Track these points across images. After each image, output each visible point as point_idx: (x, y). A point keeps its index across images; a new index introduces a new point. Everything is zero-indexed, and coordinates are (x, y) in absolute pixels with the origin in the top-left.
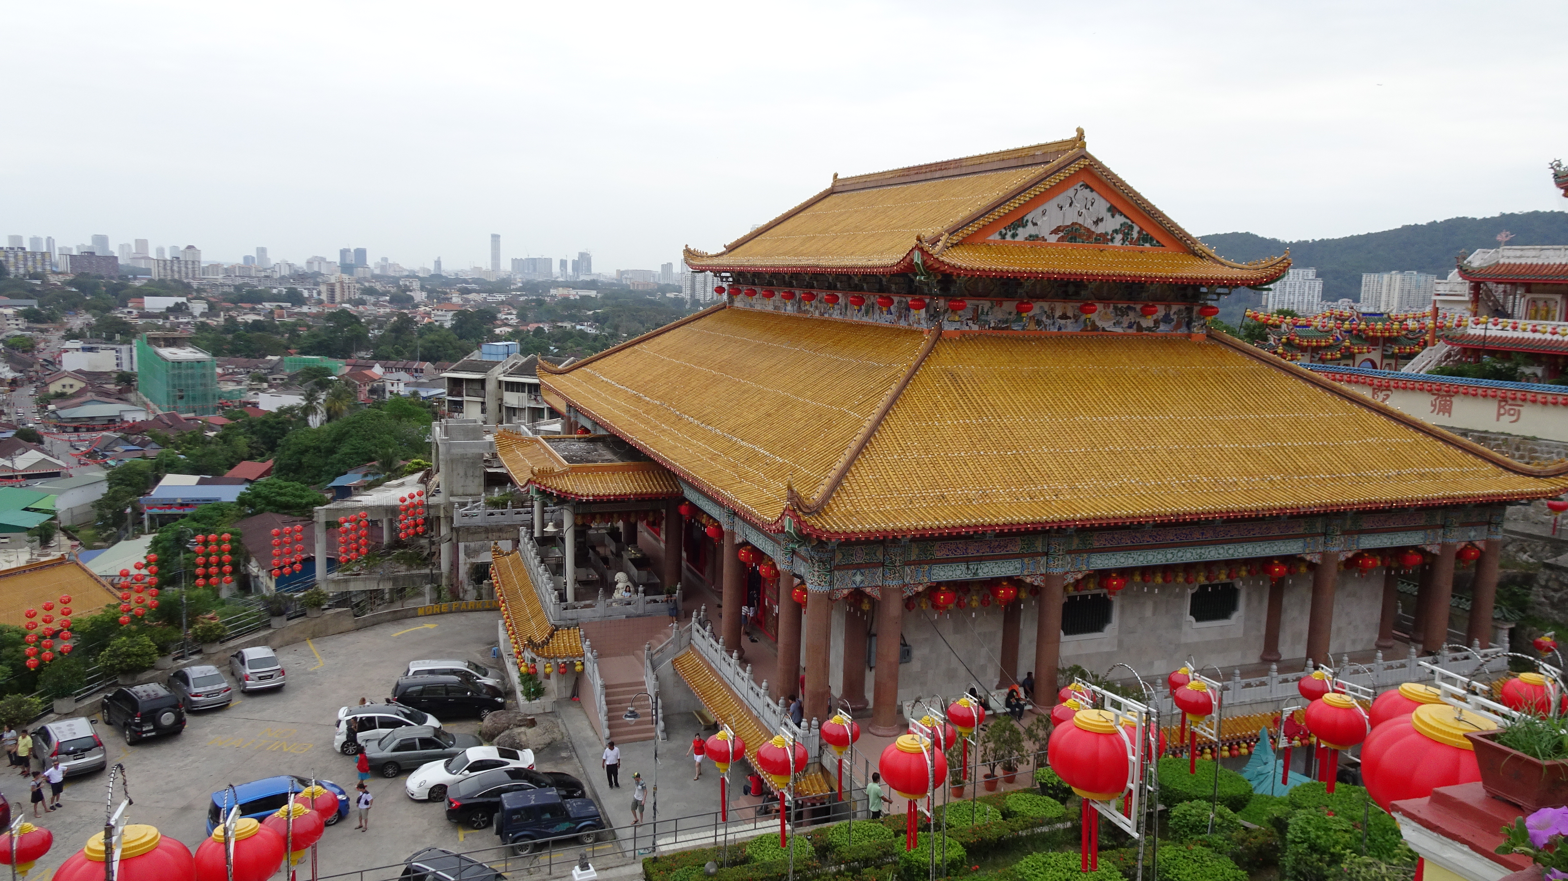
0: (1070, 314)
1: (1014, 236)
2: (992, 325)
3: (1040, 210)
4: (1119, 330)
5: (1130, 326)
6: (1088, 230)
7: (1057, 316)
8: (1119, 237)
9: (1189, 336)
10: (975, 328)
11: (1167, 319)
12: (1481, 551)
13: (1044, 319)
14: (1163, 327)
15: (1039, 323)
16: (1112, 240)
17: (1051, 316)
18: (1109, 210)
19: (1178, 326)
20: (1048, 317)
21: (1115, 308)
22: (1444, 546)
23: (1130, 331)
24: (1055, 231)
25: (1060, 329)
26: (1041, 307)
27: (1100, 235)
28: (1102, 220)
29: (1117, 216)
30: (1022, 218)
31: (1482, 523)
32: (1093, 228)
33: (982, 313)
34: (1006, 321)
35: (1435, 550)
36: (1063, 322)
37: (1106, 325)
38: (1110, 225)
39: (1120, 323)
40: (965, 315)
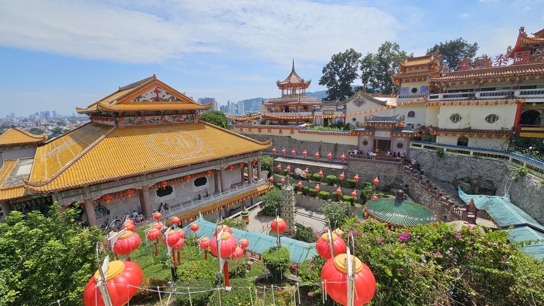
0: (159, 119)
1: (138, 100)
2: (136, 123)
3: (145, 94)
5: (178, 121)
6: (161, 98)
7: (155, 120)
8: (171, 100)
9: (194, 122)
10: (130, 125)
11: (187, 118)
12: (257, 161)
13: (152, 121)
14: (186, 120)
15: (150, 122)
16: (169, 100)
18: (166, 93)
19: (191, 120)
20: (153, 120)
21: (172, 117)
22: (248, 161)
23: (177, 122)
24: (152, 99)
25: (157, 123)
26: (150, 118)
27: (165, 99)
28: (165, 96)
29: (169, 95)
30: (140, 96)
31: (255, 156)
32: (163, 98)
33: (132, 120)
34: (140, 122)
35: (247, 162)
36: (158, 121)
37: (171, 121)
38: (167, 97)
39: (174, 120)
40: (126, 121)
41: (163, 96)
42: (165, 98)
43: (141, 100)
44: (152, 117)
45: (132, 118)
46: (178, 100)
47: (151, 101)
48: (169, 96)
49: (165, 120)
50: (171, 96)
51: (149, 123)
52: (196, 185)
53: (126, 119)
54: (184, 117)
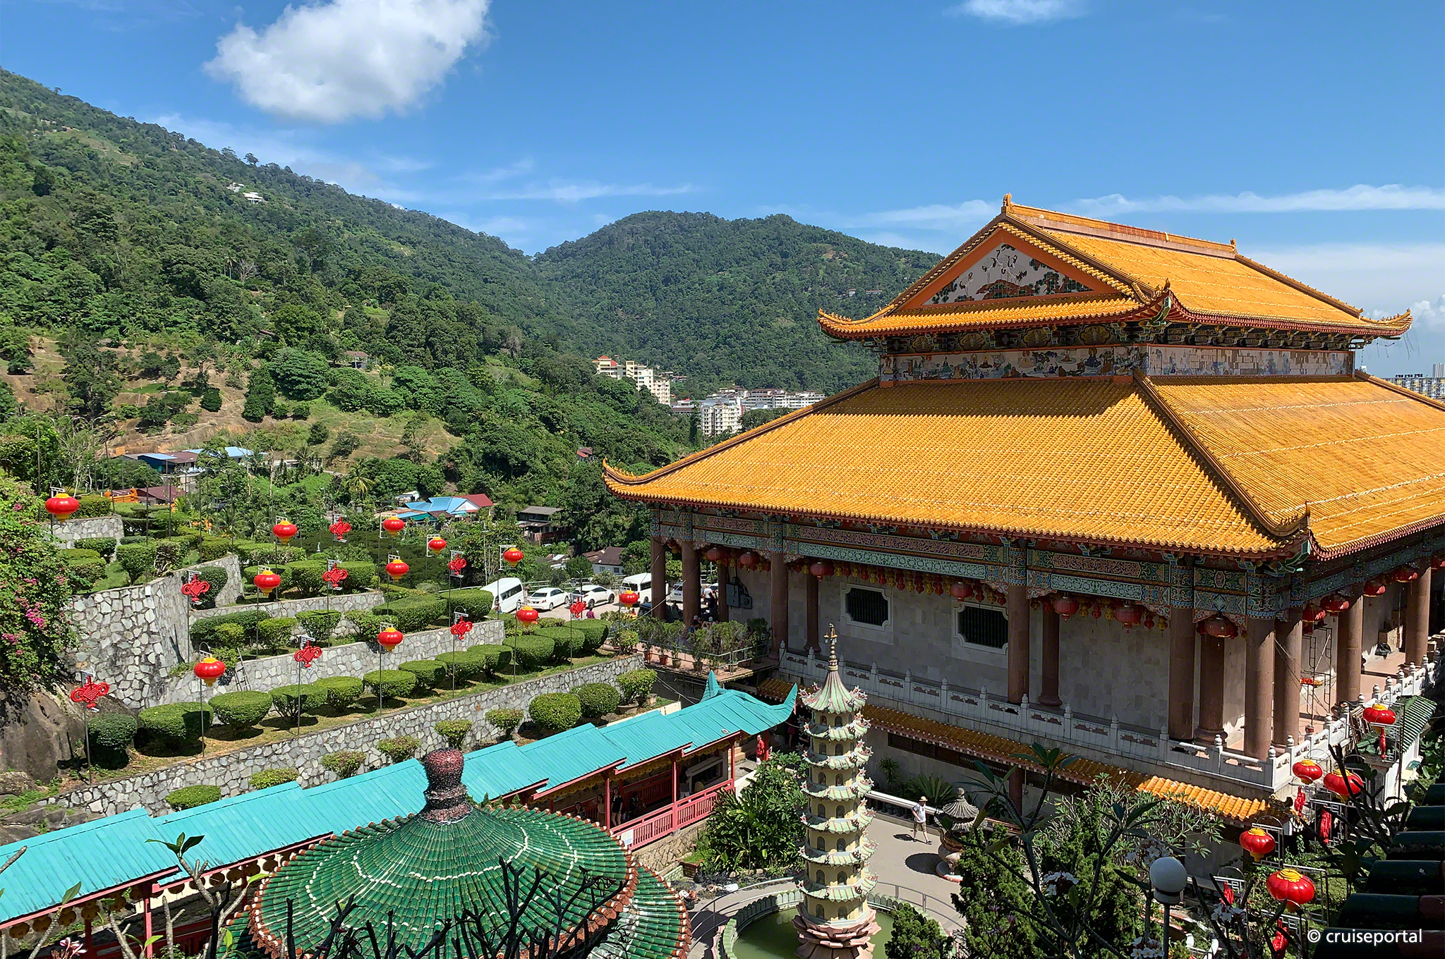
0: (990, 363)
2: (924, 376)
5: (1052, 370)
26: (964, 359)
27: (1025, 287)
28: (1025, 273)
29: (1040, 268)
30: (952, 283)
32: (1017, 282)
34: (936, 372)
36: (985, 370)
37: (1026, 371)
39: (1038, 369)
40: (902, 369)
41: (1019, 277)
42: (1024, 282)
43: (952, 296)
44: (968, 356)
45: (918, 359)
46: (1070, 285)
48: (1042, 271)
49: (1009, 366)
51: (957, 375)
52: (962, 631)
53: (903, 359)
54: (1081, 354)
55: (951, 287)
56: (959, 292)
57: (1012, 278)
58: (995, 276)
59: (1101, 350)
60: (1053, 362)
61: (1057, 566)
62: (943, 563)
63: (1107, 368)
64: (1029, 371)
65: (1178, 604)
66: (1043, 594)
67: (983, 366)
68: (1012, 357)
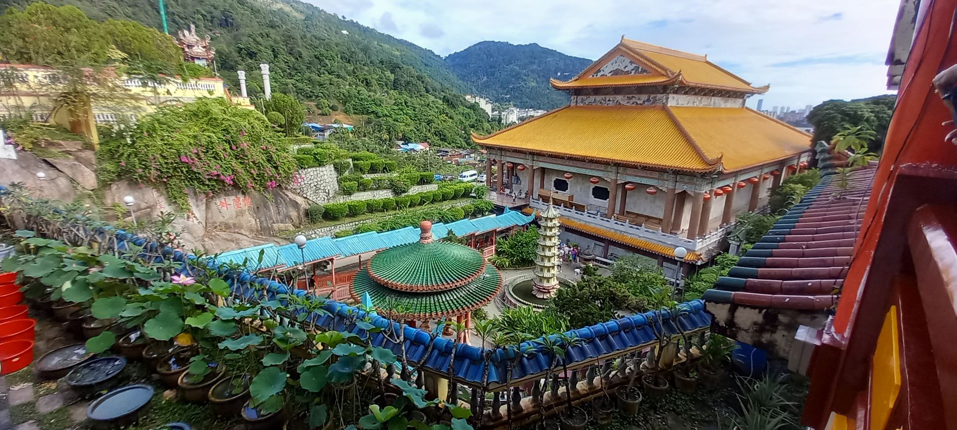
0: (611, 99)
4: (629, 105)
6: (622, 71)
8: (634, 71)
9: (655, 107)
11: (648, 100)
15: (601, 103)
16: (631, 73)
17: (605, 101)
23: (633, 105)
24: (610, 73)
28: (627, 66)
32: (624, 70)
38: (630, 67)
40: (579, 101)
41: (625, 68)
42: (626, 70)
43: (599, 74)
44: (603, 97)
45: (585, 97)
46: (643, 71)
47: (610, 74)
48: (634, 65)
49: (617, 101)
50: (635, 65)
51: (599, 104)
52: (593, 194)
53: (580, 97)
54: (644, 97)
55: (599, 71)
56: (602, 73)
57: (622, 68)
58: (615, 67)
59: (652, 96)
60: (634, 100)
61: (628, 172)
62: (589, 170)
63: (654, 103)
64: (625, 103)
65: (670, 187)
66: (623, 182)
67: (608, 101)
68: (619, 98)
